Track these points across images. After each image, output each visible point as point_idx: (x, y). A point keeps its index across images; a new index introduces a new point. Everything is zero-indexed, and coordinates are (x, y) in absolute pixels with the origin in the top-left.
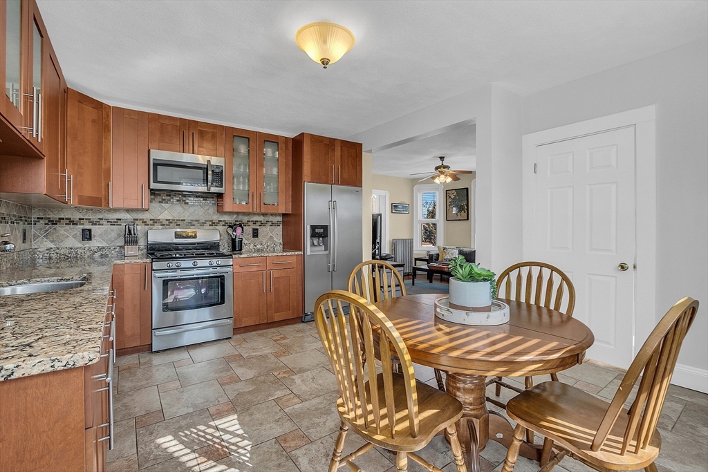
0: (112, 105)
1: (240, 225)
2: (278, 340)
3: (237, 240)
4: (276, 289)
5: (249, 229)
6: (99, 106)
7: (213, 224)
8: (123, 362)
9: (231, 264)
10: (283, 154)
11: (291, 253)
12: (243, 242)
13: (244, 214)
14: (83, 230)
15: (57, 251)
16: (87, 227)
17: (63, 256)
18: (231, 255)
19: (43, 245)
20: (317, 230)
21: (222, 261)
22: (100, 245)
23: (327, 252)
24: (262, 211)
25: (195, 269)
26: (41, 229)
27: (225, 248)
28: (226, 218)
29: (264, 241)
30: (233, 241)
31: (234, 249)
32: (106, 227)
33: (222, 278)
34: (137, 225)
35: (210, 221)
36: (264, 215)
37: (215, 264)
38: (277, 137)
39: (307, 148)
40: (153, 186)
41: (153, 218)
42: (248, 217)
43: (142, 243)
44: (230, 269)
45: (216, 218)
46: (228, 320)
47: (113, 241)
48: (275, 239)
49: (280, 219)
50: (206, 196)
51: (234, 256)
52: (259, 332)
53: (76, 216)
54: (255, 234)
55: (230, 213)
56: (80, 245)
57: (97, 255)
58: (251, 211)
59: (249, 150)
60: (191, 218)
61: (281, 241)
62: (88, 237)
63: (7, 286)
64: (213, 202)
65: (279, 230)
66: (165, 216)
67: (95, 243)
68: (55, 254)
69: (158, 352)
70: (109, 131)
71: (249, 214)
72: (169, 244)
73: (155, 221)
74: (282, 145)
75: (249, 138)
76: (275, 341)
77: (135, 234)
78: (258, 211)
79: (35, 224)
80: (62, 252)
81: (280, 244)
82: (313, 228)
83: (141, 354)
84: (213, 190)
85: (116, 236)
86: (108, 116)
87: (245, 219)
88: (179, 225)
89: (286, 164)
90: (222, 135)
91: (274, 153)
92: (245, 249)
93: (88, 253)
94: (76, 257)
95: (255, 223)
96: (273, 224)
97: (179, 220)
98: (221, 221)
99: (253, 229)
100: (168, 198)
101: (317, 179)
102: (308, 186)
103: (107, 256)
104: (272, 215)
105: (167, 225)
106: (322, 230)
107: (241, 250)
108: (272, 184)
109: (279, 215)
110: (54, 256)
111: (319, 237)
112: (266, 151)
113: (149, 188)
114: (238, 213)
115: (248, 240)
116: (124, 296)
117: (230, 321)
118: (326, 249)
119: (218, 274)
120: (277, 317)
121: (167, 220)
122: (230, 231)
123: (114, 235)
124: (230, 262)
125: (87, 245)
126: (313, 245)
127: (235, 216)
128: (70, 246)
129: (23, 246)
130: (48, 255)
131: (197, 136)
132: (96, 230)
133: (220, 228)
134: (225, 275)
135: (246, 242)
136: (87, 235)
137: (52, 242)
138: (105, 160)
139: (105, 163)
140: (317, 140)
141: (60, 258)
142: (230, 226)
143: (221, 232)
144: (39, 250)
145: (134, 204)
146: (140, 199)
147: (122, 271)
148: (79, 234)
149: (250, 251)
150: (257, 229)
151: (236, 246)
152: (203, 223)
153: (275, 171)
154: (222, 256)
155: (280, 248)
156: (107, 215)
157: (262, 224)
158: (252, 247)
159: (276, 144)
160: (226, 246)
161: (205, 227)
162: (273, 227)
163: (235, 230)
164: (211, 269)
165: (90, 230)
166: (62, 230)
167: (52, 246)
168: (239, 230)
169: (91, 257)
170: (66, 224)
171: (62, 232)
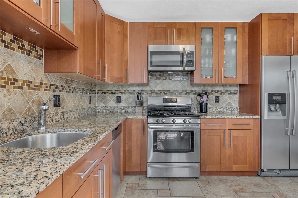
0: (128, 22)
1: (206, 94)
2: (237, 191)
3: (204, 104)
4: (234, 145)
5: (212, 97)
6: (121, 23)
7: (187, 93)
8: (131, 180)
9: (199, 122)
10: (241, 37)
11: (248, 117)
12: (208, 106)
13: (209, 85)
14: (117, 97)
15: (106, 108)
16: (119, 95)
17: (108, 111)
18: (199, 116)
19: (101, 105)
20: (274, 98)
21: (193, 120)
22: (125, 106)
23: (285, 118)
24: (224, 82)
25: (174, 125)
26: (99, 96)
27: (195, 111)
28: (196, 89)
29: (224, 106)
30: (201, 105)
31: (201, 111)
32: (128, 95)
33: (192, 133)
34: (143, 94)
35: (185, 91)
36: (224, 86)
37: (187, 122)
38: (235, 23)
39: (264, 27)
40: (150, 68)
41: (151, 90)
42: (212, 88)
43: (145, 105)
44: (198, 127)
45: (189, 89)
46: (197, 164)
47: (131, 104)
48: (233, 104)
49: (237, 89)
50: (182, 73)
51: (201, 117)
52: (220, 177)
53: (114, 89)
54: (217, 100)
55: (199, 85)
56: (116, 105)
57: (123, 111)
58: (214, 83)
59: (213, 38)
60: (174, 89)
61: (238, 106)
62: (119, 101)
63: (53, 132)
64: (188, 78)
65: (236, 97)
66: (158, 88)
67: (123, 105)
68: (105, 110)
69: (151, 178)
70: (127, 37)
71: (212, 85)
72: (160, 106)
73: (153, 92)
74: (240, 29)
75: (212, 28)
76: (235, 191)
77: (141, 100)
78: (220, 83)
79: (97, 94)
80: (108, 109)
81: (237, 108)
82: (271, 96)
83: (141, 176)
84: (187, 68)
85: (132, 100)
86: (126, 28)
87: (209, 89)
88: (166, 94)
89: (244, 44)
90: (193, 29)
91: (232, 37)
92: (209, 111)
93: (119, 110)
94: (114, 112)
95: (217, 92)
96: (231, 93)
97: (166, 91)
98: (192, 91)
99: (216, 97)
100: (160, 76)
101: (274, 52)
102: (265, 60)
103: (128, 112)
104: (230, 86)
105: (159, 94)
106: (280, 98)
107: (206, 112)
108: (231, 62)
109: (236, 85)
110: (105, 111)
111: (276, 104)
112: (226, 37)
113: (148, 70)
114: (204, 85)
115: (211, 104)
116: (132, 138)
117: (198, 166)
118: (284, 115)
119: (190, 130)
120: (235, 168)
121: (159, 91)
122: (199, 98)
123: (131, 100)
124: (198, 121)
125: (119, 106)
126: (270, 110)
127: (202, 87)
128: (111, 106)
129: (90, 105)
130: (102, 110)
131: (176, 33)
132: (123, 97)
133: (192, 96)
134: (195, 131)
135: (210, 106)
136: (119, 100)
137: (104, 103)
138: (125, 55)
139: (125, 57)
140: (274, 18)
141: (107, 112)
142: (199, 95)
143: (193, 99)
144: (99, 107)
145: (140, 81)
146: (143, 78)
147: (131, 122)
148: (115, 99)
149: (213, 113)
150: (218, 97)
151: (203, 109)
152: (181, 92)
153: (233, 51)
154: (192, 116)
155: (237, 111)
156: (128, 88)
157: (222, 93)
158: (214, 110)
159: (235, 29)
160: (196, 108)
161: (182, 95)
162: (231, 95)
163: (202, 98)
164: (185, 126)
165: (120, 97)
166: (108, 96)
167: (104, 105)
168: (205, 97)
169: (121, 113)
170: (110, 94)
171: (108, 98)
